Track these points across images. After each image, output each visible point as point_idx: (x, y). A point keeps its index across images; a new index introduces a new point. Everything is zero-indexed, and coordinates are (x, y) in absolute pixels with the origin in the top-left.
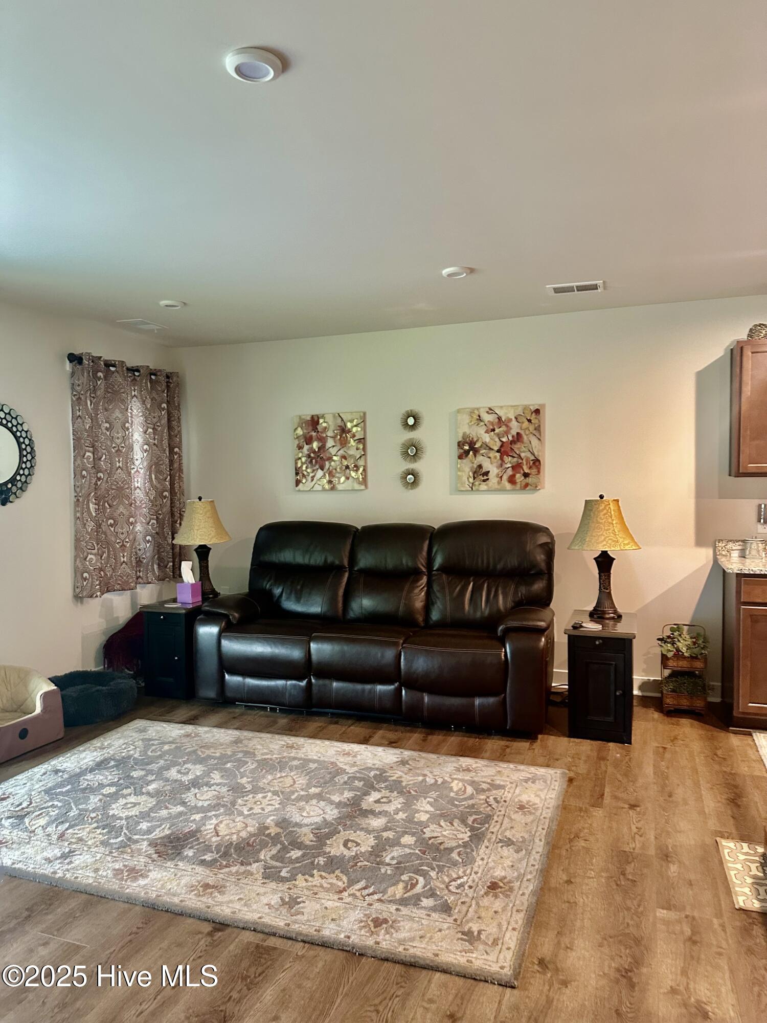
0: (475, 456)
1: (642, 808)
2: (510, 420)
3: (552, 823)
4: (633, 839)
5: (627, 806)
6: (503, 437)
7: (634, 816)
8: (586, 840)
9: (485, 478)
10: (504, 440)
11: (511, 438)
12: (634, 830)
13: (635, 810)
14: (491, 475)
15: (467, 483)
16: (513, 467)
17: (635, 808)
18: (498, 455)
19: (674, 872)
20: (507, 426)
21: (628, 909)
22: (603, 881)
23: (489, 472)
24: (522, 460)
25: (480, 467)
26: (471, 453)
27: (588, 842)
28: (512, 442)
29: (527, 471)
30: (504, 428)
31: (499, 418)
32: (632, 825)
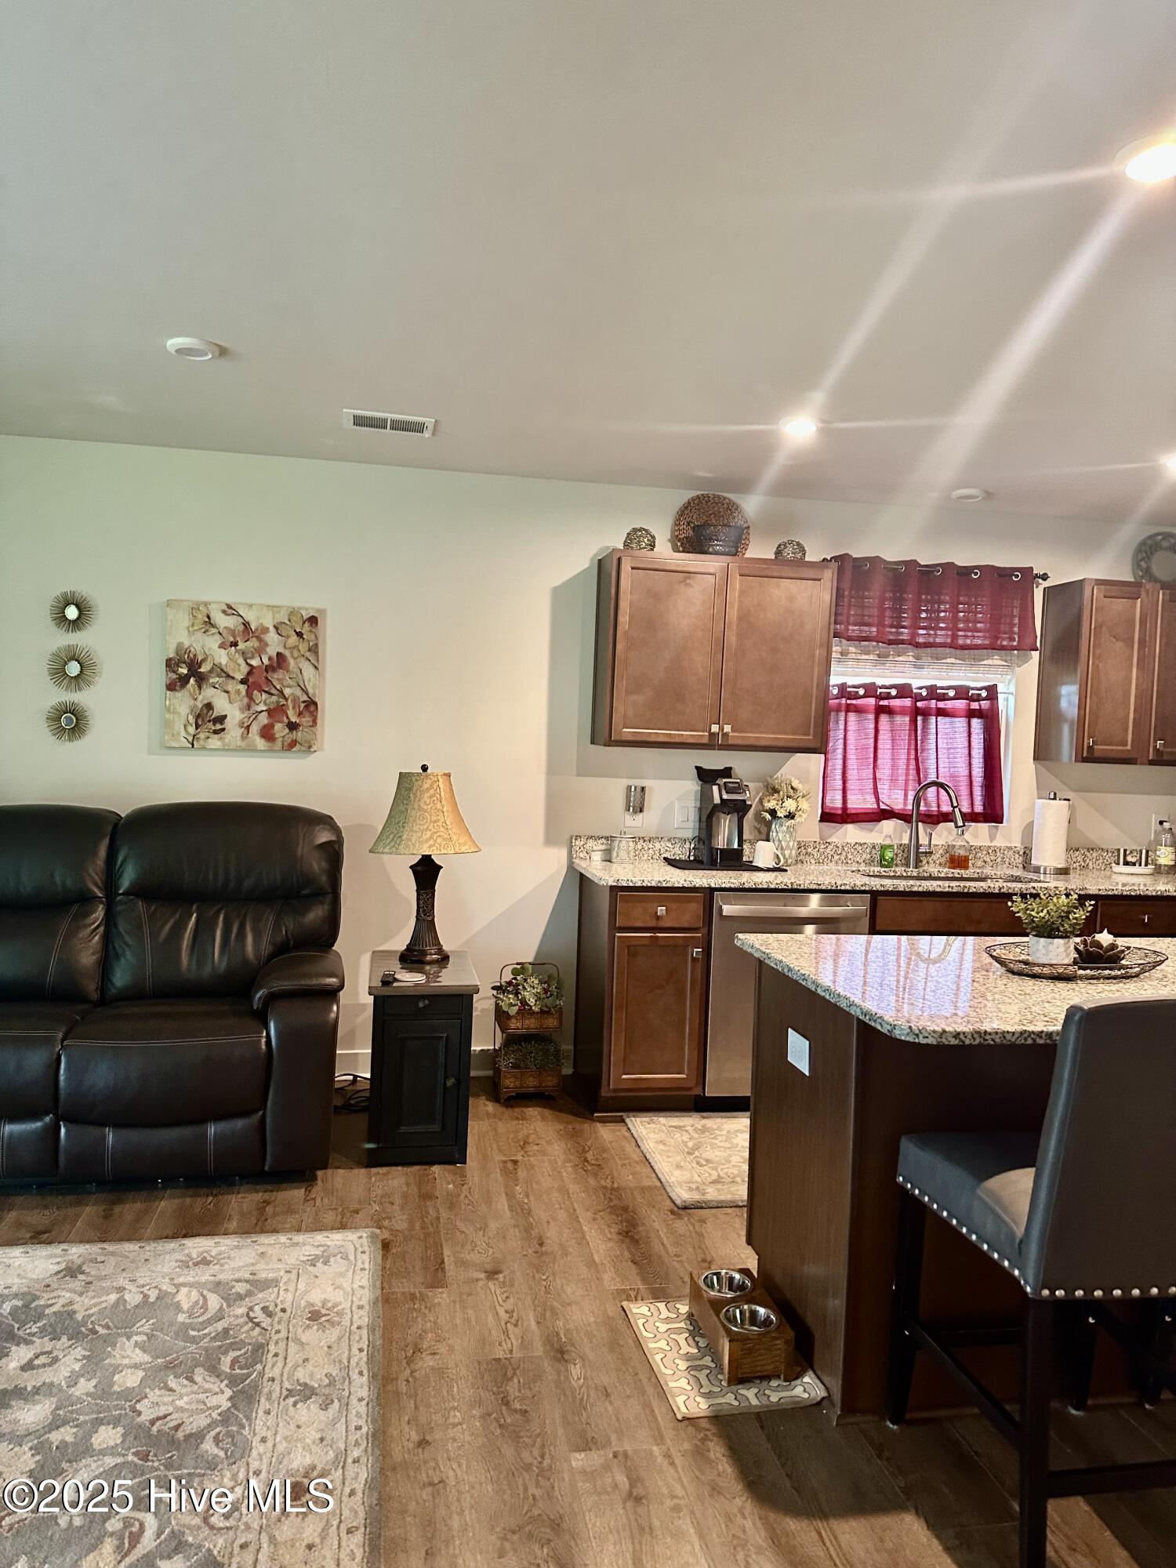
0: (200, 688)
1: (505, 1273)
2: (266, 630)
3: (374, 1335)
4: (506, 1332)
5: (482, 1276)
6: (253, 658)
7: (498, 1292)
8: (434, 1354)
9: (219, 727)
10: (255, 662)
11: (266, 661)
12: (504, 1316)
13: (497, 1279)
14: (229, 723)
15: (183, 733)
16: (269, 711)
17: (496, 1276)
18: (243, 688)
19: (579, 1379)
20: (259, 639)
21: (527, 1468)
22: (478, 1424)
23: (225, 716)
24: (286, 700)
25: (209, 706)
26: (192, 681)
27: (438, 1357)
28: (269, 669)
29: (293, 719)
30: (253, 643)
31: (246, 625)
32: (498, 1307)
